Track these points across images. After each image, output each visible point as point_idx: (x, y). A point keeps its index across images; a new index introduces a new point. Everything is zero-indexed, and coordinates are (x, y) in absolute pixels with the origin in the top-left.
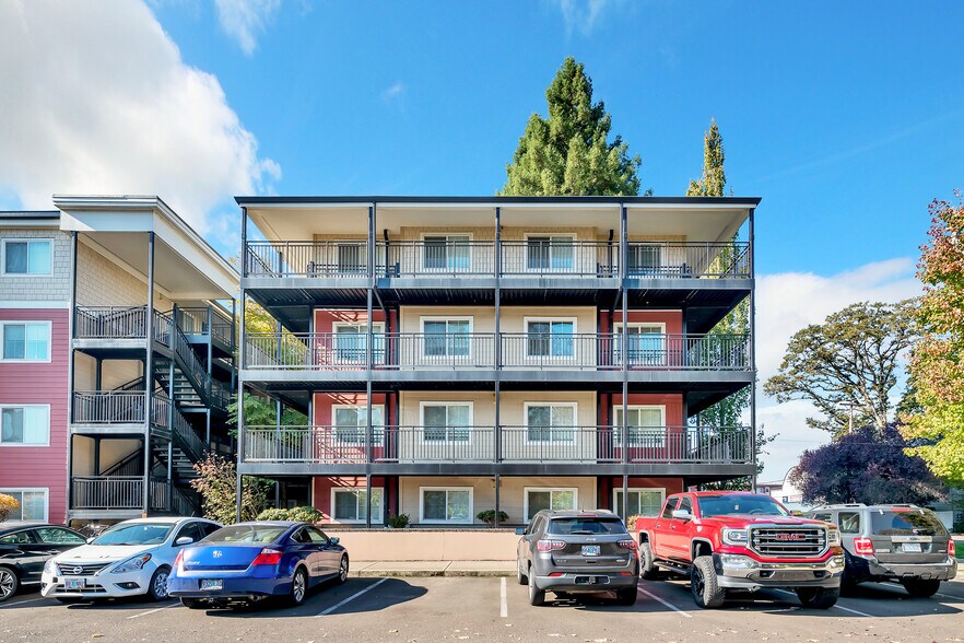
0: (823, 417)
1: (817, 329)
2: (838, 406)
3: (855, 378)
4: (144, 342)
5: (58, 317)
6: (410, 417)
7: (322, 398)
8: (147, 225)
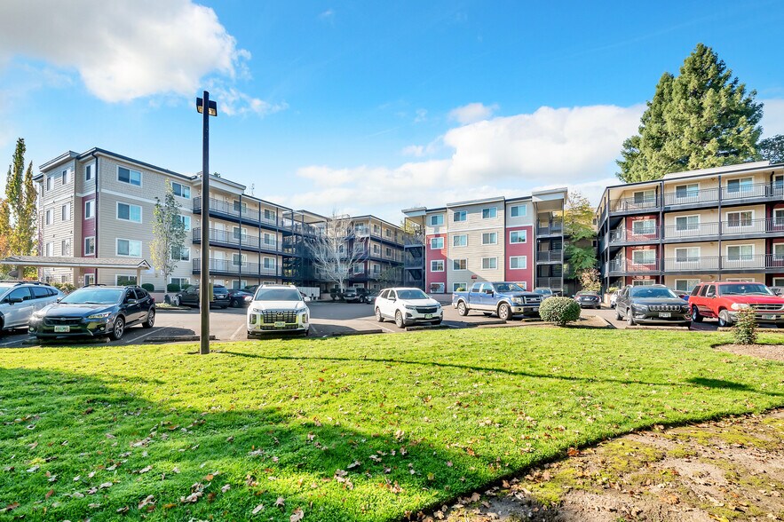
4: (561, 235)
5: (528, 229)
6: (670, 254)
7: (629, 248)
8: (561, 196)
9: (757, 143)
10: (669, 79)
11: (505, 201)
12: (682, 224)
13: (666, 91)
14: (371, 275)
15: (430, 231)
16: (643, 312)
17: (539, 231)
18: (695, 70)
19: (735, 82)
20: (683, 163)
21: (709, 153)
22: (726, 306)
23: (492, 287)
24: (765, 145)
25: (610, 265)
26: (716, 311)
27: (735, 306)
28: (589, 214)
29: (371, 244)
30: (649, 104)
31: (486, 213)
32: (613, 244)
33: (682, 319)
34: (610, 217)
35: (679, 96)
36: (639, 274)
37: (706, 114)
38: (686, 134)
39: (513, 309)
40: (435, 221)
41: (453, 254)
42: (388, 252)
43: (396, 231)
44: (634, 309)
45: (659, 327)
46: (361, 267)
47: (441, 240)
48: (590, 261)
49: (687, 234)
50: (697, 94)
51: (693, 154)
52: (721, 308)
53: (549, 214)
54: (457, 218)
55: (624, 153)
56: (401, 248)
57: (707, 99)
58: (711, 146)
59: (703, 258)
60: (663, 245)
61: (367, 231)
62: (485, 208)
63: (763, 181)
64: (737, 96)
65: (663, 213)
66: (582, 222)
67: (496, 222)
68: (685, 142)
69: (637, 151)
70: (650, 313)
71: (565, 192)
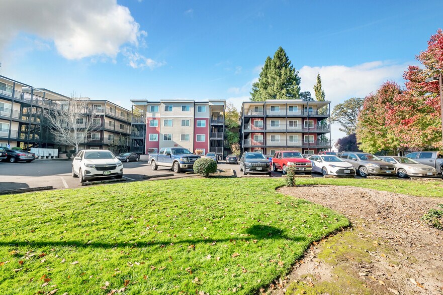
0: (344, 128)
1: (342, 105)
2: (348, 125)
3: (352, 118)
4: (222, 124)
5: (206, 119)
6: (269, 137)
7: (253, 133)
8: (223, 104)
9: (299, 93)
10: (270, 59)
11: (195, 102)
12: (273, 124)
13: (269, 64)
14: (105, 142)
15: (149, 115)
16: (249, 167)
17: (212, 121)
18: (279, 57)
19: (292, 66)
20: (274, 97)
21: (283, 94)
22: (285, 163)
23: (171, 151)
24: (301, 95)
25: (244, 141)
26: (282, 166)
27: (289, 164)
28: (237, 115)
29: (107, 121)
30: (263, 69)
31: (184, 108)
32: (246, 131)
33: (267, 171)
34: (245, 117)
35: (273, 67)
36: (256, 146)
37: (282, 77)
38: (276, 84)
39: (181, 166)
40: (153, 110)
41: (163, 131)
42: (121, 127)
43: (128, 113)
44: (245, 166)
45: (257, 175)
46: (98, 135)
47: (156, 122)
48: (236, 139)
49: (275, 128)
50: (280, 68)
51: (278, 94)
52: (284, 165)
53: (218, 113)
54: (166, 109)
55: (253, 89)
56: (129, 124)
57: (283, 71)
58: (284, 91)
59: (280, 140)
60: (266, 133)
61: (103, 111)
62: (184, 105)
63: (300, 108)
64: (293, 72)
65: (266, 118)
66: (233, 119)
67: (189, 114)
68: (275, 88)
69: (258, 89)
70: (252, 168)
71: (225, 102)
